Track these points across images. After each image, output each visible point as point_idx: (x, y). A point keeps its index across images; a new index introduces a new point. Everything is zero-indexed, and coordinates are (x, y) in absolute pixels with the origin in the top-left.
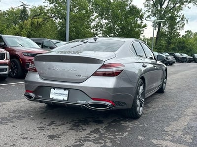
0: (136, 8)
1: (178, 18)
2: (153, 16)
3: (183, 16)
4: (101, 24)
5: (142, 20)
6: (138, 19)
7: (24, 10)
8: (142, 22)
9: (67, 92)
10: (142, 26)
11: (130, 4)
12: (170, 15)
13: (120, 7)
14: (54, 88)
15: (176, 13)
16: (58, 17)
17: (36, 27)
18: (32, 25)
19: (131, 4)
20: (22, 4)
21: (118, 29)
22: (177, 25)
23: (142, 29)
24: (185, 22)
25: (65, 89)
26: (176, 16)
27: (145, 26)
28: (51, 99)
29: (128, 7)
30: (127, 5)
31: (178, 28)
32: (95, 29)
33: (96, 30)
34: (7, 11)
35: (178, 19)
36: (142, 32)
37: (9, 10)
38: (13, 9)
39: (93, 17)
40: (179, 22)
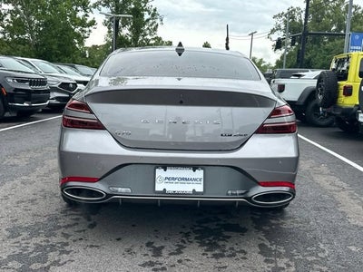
1: (146, 13)
2: (104, 6)
3: (155, 10)
5: (85, 11)
6: (79, 8)
8: (86, 15)
9: (200, 174)
12: (133, 6)
14: (165, 167)
15: (143, 5)
22: (146, 27)
23: (87, 29)
24: (158, 21)
25: (195, 168)
26: (142, 10)
27: (93, 23)
28: (159, 192)
31: (148, 32)
35: (147, 16)
36: (86, 35)
40: (148, 20)
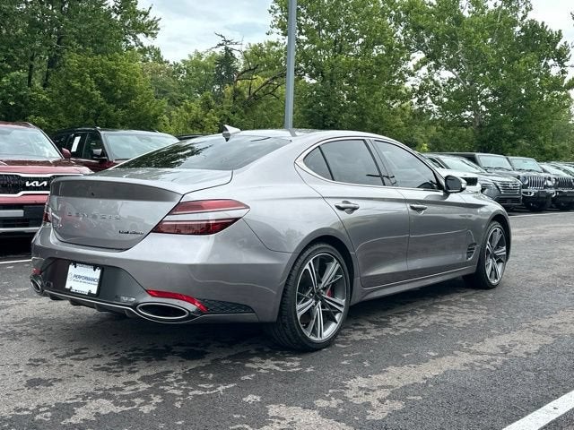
0: (543, 30)
4: (436, 84)
5: (562, 65)
6: (551, 62)
7: (227, 58)
8: (563, 72)
9: (97, 273)
10: (566, 82)
11: (524, 17)
13: (491, 28)
14: (75, 263)
16: (306, 72)
17: (246, 102)
18: (234, 99)
19: (529, 18)
20: (220, 40)
21: (487, 96)
25: (95, 267)
28: (67, 290)
29: (518, 29)
30: (514, 23)
32: (415, 100)
33: (420, 102)
34: (184, 61)
37: (188, 59)
38: (200, 56)
39: (410, 65)
